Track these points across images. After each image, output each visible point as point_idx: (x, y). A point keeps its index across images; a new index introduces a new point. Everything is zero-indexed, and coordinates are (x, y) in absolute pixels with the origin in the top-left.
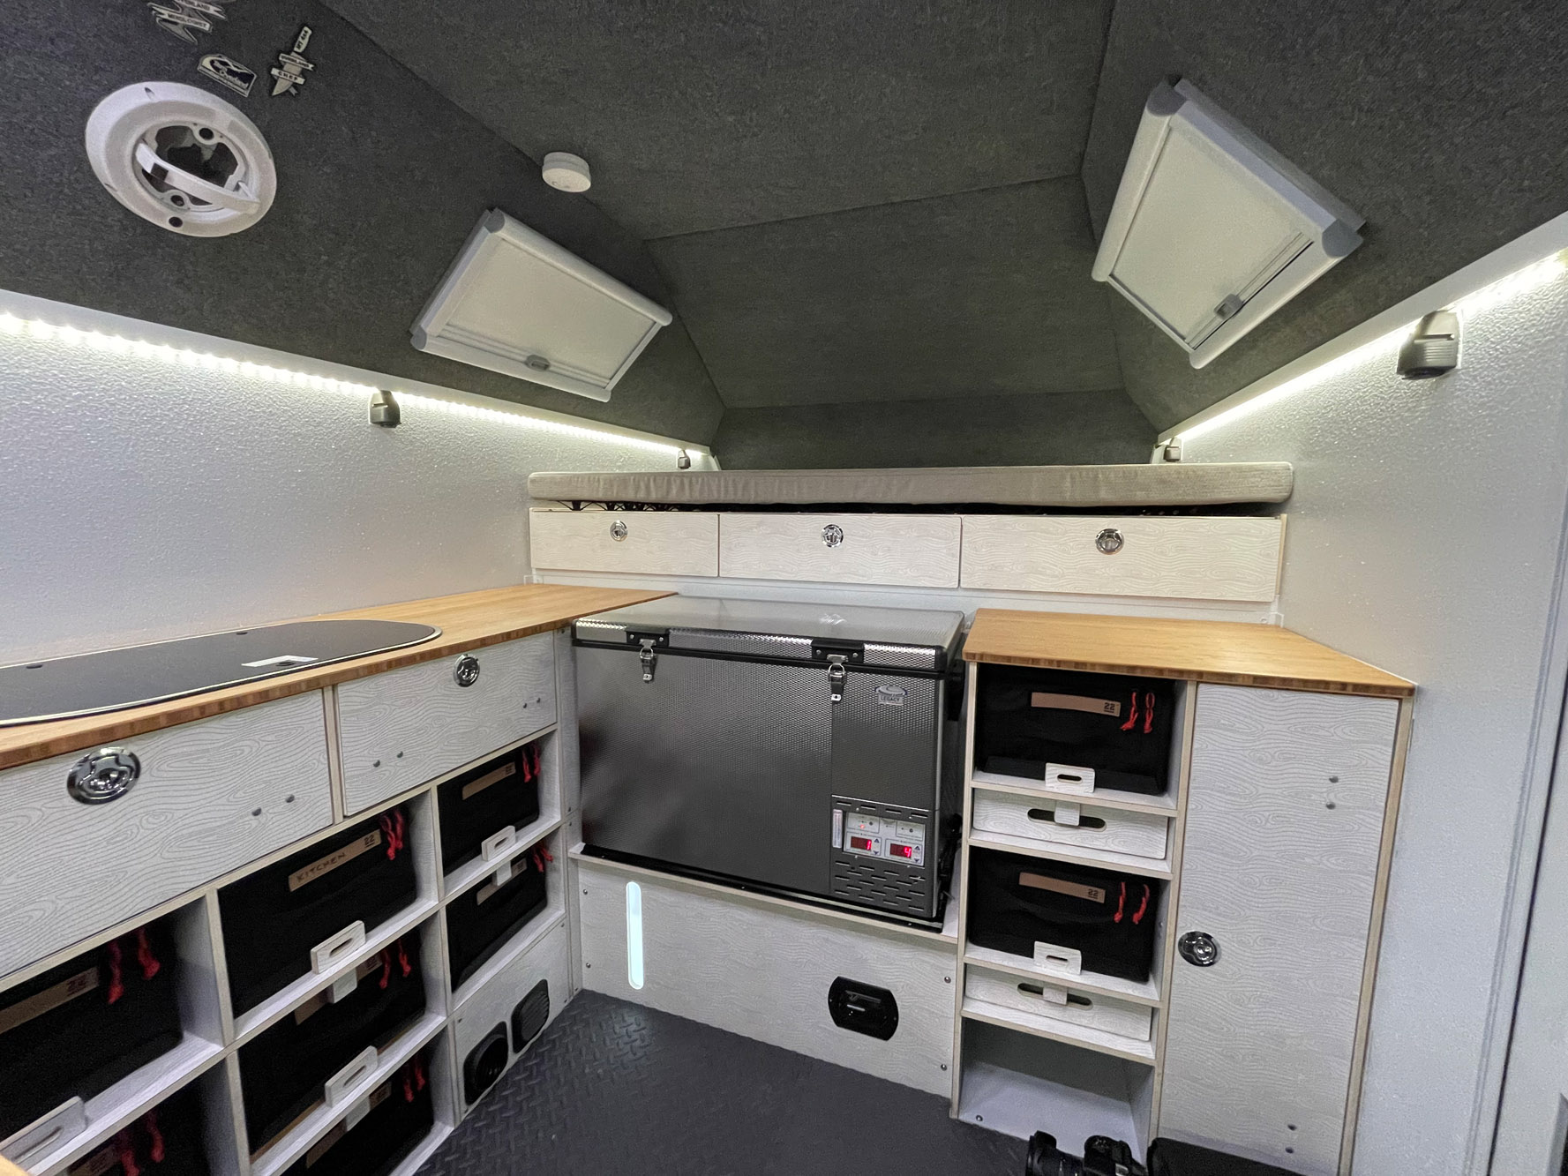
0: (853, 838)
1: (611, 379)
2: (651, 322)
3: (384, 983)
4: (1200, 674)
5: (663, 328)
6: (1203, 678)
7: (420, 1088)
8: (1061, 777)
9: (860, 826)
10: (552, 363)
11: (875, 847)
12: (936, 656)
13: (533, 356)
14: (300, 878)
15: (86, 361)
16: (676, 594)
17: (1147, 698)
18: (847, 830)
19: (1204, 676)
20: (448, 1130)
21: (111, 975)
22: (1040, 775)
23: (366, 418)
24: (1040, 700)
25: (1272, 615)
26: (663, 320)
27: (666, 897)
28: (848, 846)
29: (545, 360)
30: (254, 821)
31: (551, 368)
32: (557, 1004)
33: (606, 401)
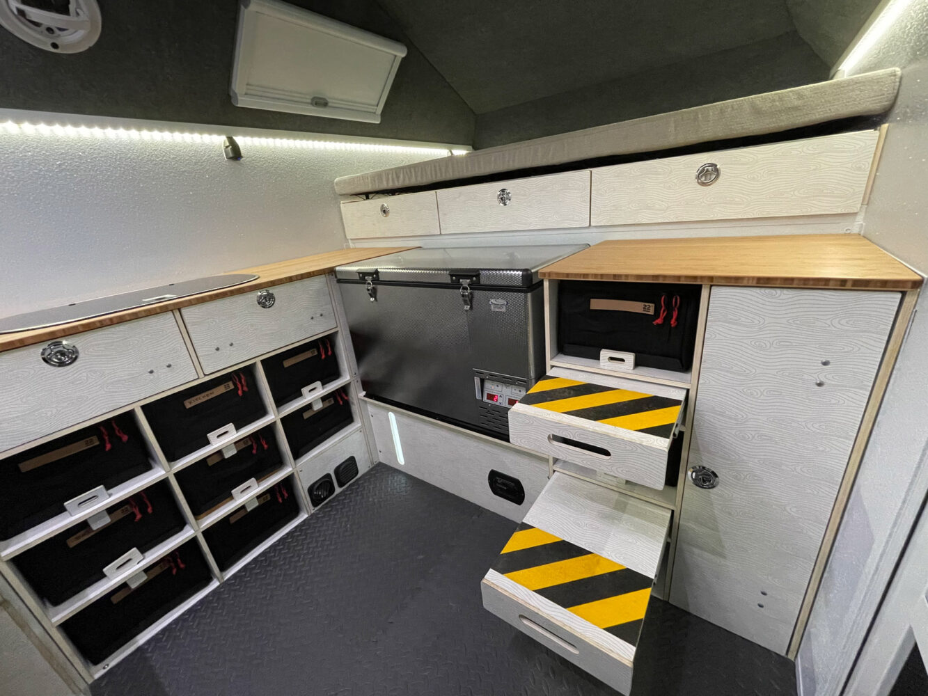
0: (488, 394)
1: (377, 106)
2: (393, 57)
3: (254, 452)
4: (711, 278)
5: (403, 59)
6: (714, 281)
7: (285, 498)
8: (612, 359)
9: (491, 387)
10: (329, 100)
11: (500, 400)
12: (523, 275)
13: (314, 98)
14: (190, 403)
15: (57, 144)
16: (420, 247)
17: (674, 301)
18: (485, 389)
19: (714, 280)
20: (306, 516)
21: (104, 440)
22: (597, 357)
23: (223, 156)
24: (597, 304)
25: (857, 225)
26: (401, 53)
27: (406, 420)
28: (485, 399)
29: (324, 99)
30: (151, 376)
31: (330, 104)
32: (363, 468)
33: (378, 123)
